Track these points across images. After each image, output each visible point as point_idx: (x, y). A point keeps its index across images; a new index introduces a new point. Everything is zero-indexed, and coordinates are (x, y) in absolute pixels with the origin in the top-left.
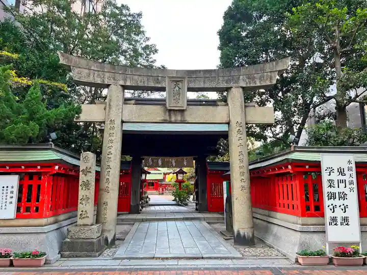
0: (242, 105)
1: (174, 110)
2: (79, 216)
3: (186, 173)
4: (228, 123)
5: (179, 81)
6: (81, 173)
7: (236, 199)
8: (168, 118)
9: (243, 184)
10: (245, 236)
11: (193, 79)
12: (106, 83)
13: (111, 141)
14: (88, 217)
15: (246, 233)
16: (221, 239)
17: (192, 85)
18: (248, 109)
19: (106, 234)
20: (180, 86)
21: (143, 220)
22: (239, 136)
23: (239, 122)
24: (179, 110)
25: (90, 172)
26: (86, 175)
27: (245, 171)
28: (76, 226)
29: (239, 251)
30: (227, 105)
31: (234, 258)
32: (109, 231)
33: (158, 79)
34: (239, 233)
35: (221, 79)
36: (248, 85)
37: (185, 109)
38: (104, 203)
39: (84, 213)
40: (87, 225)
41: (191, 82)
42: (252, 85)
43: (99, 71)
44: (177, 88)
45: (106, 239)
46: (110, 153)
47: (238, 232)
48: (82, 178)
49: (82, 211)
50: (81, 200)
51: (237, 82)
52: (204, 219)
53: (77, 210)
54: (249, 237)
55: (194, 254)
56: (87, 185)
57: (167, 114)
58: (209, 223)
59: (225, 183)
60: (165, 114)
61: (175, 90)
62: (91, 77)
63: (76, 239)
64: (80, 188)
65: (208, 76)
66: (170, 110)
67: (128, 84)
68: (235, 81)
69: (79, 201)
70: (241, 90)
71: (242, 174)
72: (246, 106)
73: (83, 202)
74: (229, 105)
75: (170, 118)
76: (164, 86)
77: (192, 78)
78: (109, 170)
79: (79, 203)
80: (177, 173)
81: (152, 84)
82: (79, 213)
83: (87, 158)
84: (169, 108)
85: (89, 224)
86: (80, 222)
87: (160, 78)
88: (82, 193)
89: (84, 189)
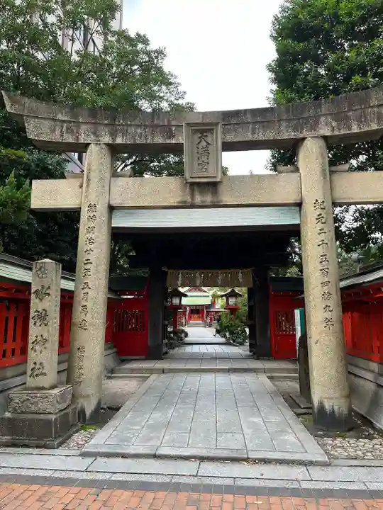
0: (324, 170)
1: (199, 184)
2: (29, 372)
3: (240, 296)
4: (299, 205)
5: (206, 131)
6: (33, 296)
7: (316, 343)
8: (188, 199)
9: (328, 315)
10: (333, 411)
11: (232, 127)
12: (82, 142)
13: (91, 241)
14: (44, 374)
15: (336, 408)
16: (289, 414)
17: (231, 138)
18: (335, 177)
19: (82, 402)
20: (209, 140)
21: (163, 371)
22: (320, 226)
23: (320, 201)
24: (208, 184)
25: (49, 294)
26: (41, 300)
27: (333, 292)
28: (25, 389)
29: (323, 446)
30: (297, 170)
31: (312, 463)
32: (88, 396)
33: (171, 130)
34: (322, 407)
35: (284, 124)
36: (336, 133)
37: (218, 180)
38: (79, 349)
39: (38, 366)
40: (43, 388)
41: (229, 131)
42: (342, 132)
43: (70, 122)
44: (204, 144)
45: (82, 412)
46: (88, 262)
47: (321, 404)
48: (36, 305)
49: (35, 363)
50: (33, 343)
51: (314, 127)
52: (264, 371)
53: (26, 361)
54: (341, 414)
55: (232, 450)
56: (43, 316)
57: (188, 191)
58: (271, 378)
59: (297, 313)
60: (183, 191)
61: (200, 147)
62: (58, 132)
63: (22, 412)
64: (31, 322)
65: (259, 119)
66: (192, 184)
67: (119, 140)
68: (312, 126)
69: (30, 346)
70: (322, 143)
71: (326, 296)
72: (332, 172)
73: (38, 348)
74: (301, 171)
75: (193, 198)
76: (181, 141)
77: (230, 124)
78: (86, 290)
79: (29, 349)
80: (228, 296)
81: (159, 140)
82: (30, 365)
83: (42, 269)
84: (191, 180)
85: (47, 386)
86: (31, 382)
87: (174, 128)
88: (34, 331)
89: (38, 324)
